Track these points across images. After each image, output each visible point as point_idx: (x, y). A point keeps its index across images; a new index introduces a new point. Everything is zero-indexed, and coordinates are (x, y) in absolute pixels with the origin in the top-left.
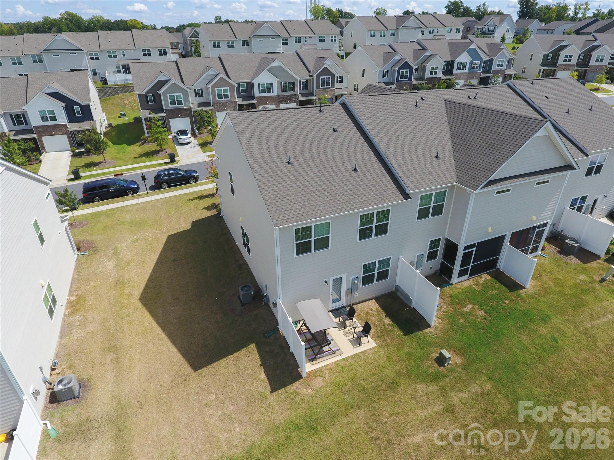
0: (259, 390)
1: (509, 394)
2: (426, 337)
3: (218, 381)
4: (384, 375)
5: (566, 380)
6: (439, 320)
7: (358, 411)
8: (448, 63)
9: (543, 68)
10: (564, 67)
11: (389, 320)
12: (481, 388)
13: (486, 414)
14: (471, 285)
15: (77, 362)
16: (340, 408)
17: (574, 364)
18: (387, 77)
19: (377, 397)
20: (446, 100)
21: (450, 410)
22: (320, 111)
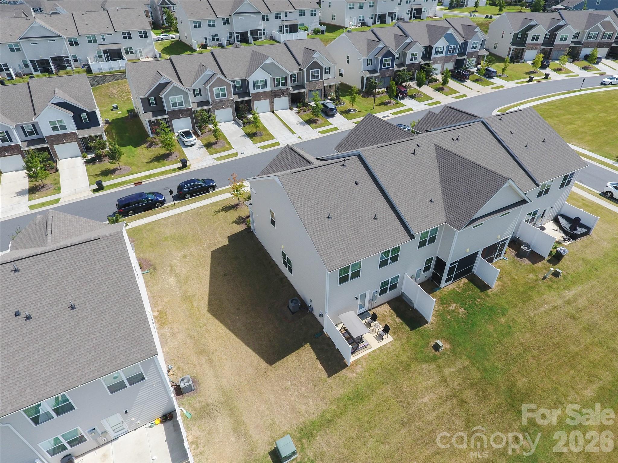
0: (320, 376)
1: (480, 367)
2: (426, 330)
3: (289, 372)
4: (400, 360)
5: (515, 354)
6: (433, 317)
7: (387, 385)
8: (427, 47)
9: (513, 47)
10: (531, 46)
11: (399, 319)
12: (463, 364)
13: (465, 381)
14: (454, 288)
15: (182, 364)
16: (375, 384)
17: (521, 343)
18: (371, 65)
19: (398, 375)
20: (435, 145)
21: (444, 380)
22: (343, 165)
